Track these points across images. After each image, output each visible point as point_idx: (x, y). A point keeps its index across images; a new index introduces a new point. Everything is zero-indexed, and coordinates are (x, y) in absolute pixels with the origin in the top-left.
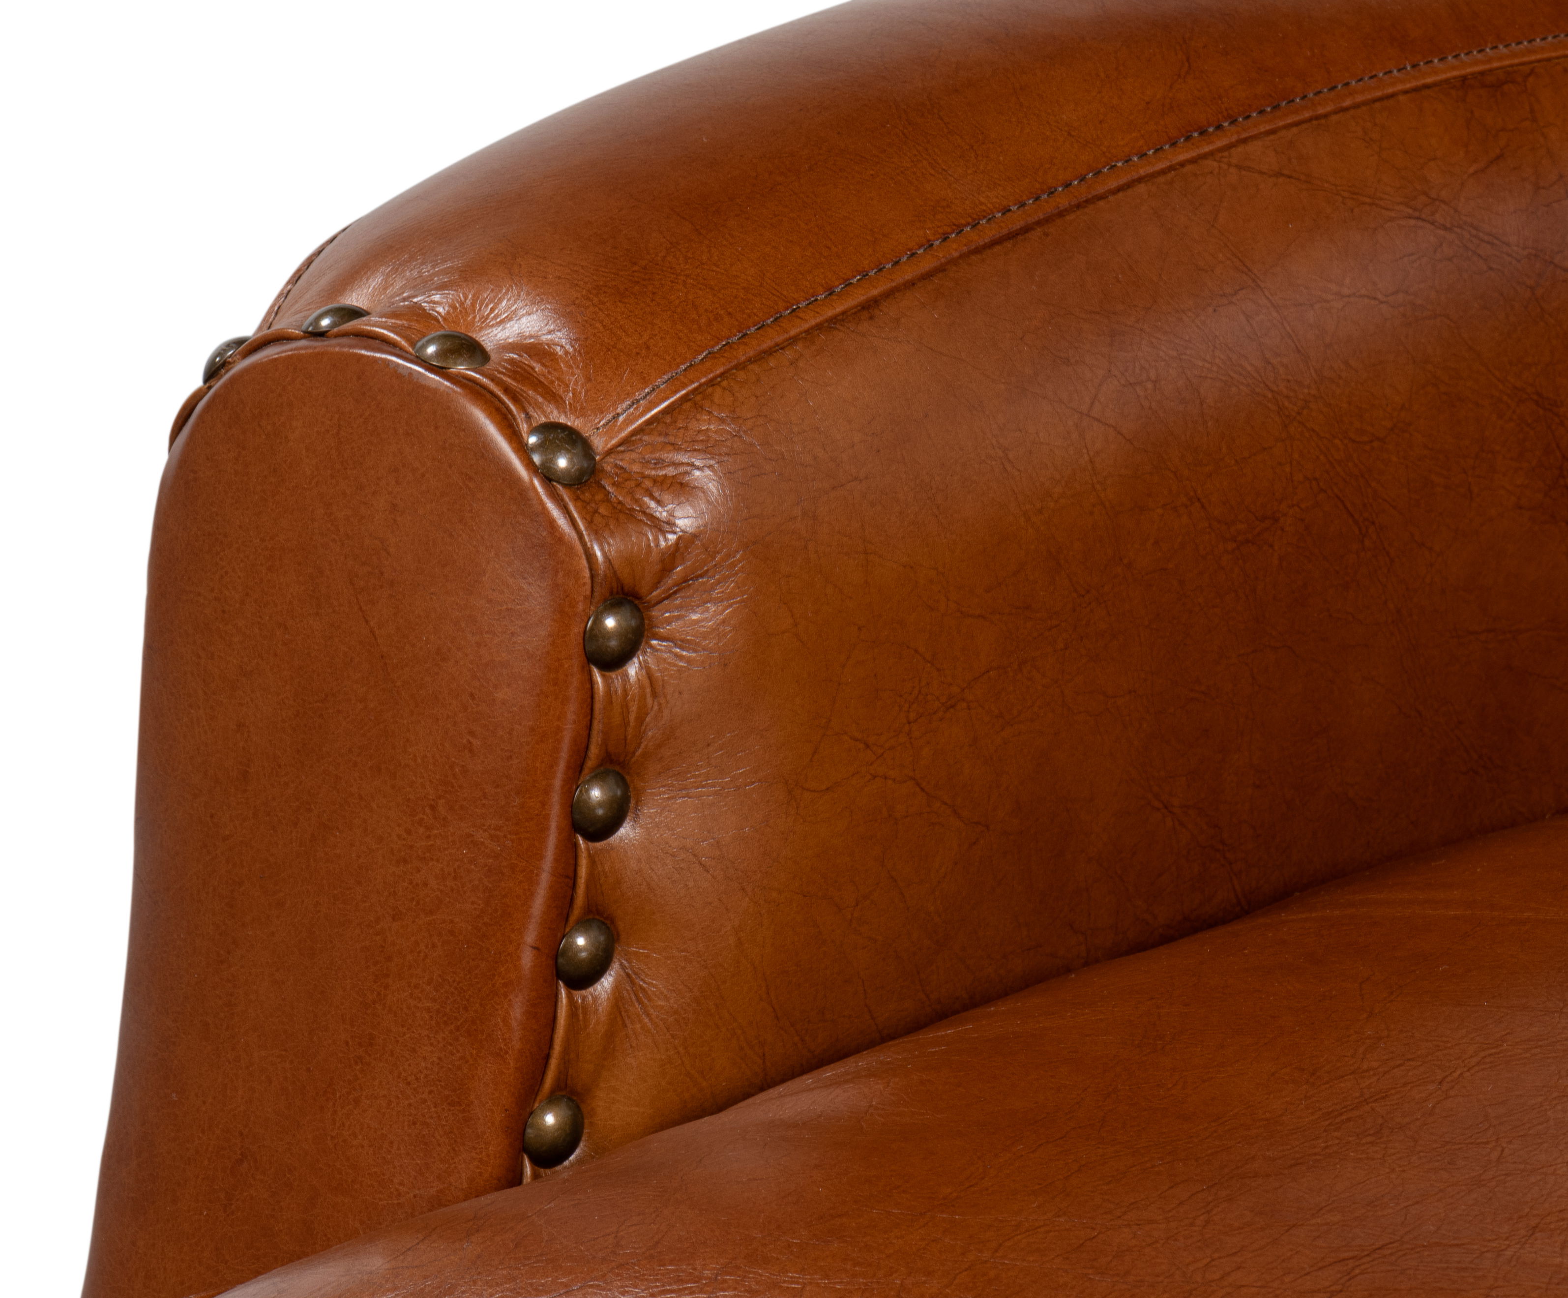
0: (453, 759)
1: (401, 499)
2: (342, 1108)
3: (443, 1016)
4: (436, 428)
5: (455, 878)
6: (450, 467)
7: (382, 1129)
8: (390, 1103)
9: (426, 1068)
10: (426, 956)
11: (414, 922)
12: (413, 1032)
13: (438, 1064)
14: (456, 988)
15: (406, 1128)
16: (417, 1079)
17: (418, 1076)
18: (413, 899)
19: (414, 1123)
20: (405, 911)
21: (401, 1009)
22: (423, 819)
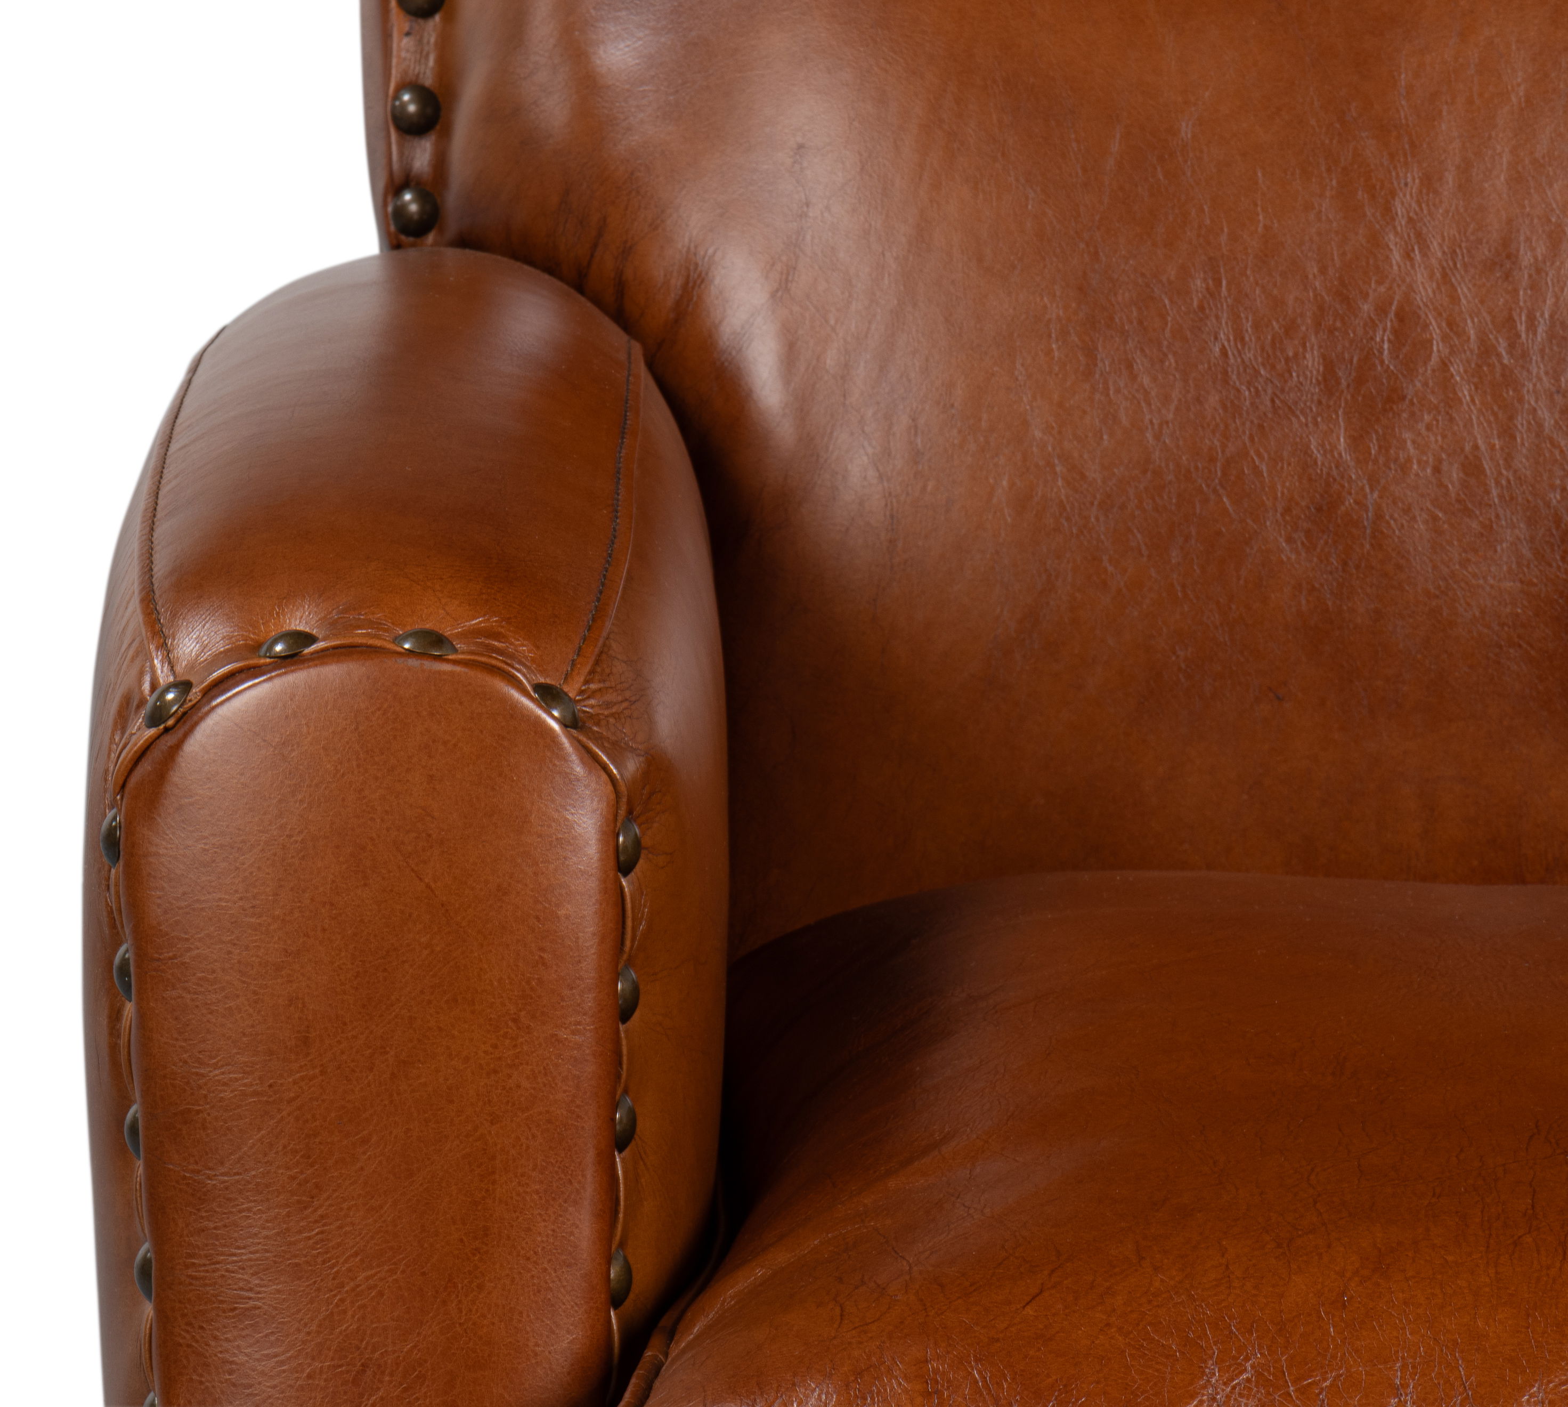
0: (528, 975)
1: (437, 770)
2: (466, 1296)
3: (552, 1193)
4: (461, 703)
5: (546, 1075)
6: (482, 732)
7: (510, 1303)
8: (513, 1280)
9: (543, 1241)
10: (528, 1147)
11: (512, 1121)
12: (526, 1214)
13: (553, 1235)
14: (559, 1167)
15: (532, 1297)
16: (535, 1253)
17: (536, 1250)
18: (508, 1102)
19: (539, 1291)
20: (501, 1114)
21: (512, 1198)
22: (507, 1033)
